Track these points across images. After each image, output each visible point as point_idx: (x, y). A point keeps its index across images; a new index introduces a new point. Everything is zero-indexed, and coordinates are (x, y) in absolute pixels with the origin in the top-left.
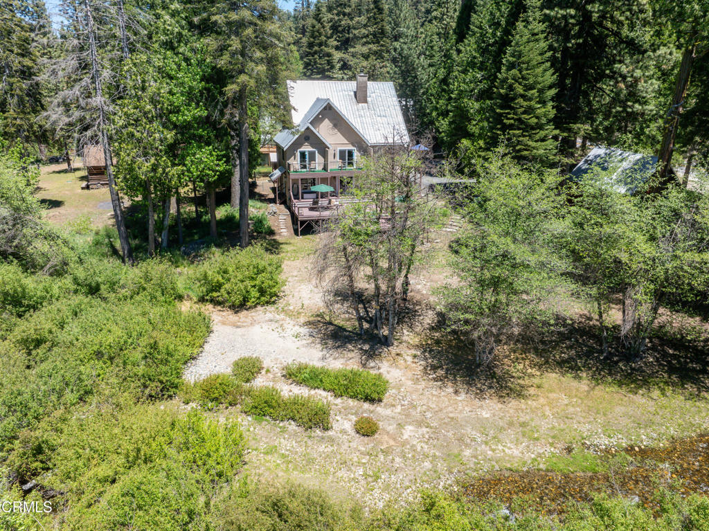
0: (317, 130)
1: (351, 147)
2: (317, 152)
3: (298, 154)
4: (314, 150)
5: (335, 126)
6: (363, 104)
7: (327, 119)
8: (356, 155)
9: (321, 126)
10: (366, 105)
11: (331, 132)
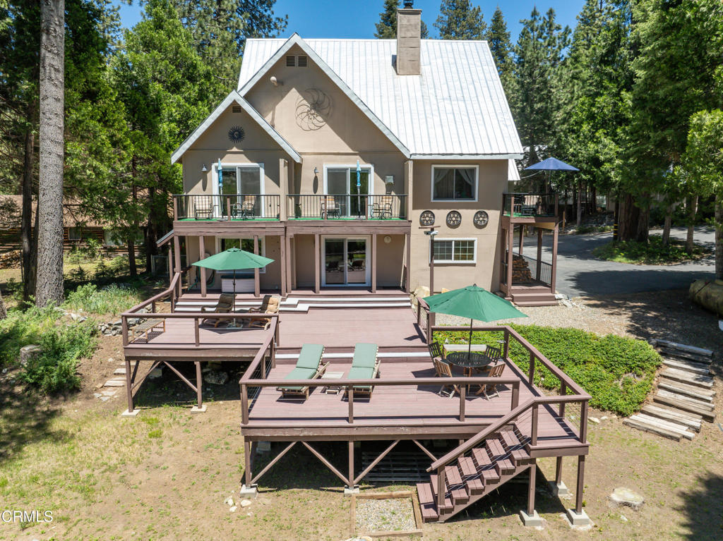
0: (269, 118)
1: (359, 164)
2: (262, 171)
3: (214, 179)
4: (256, 165)
5: (317, 107)
6: (410, 77)
7: (294, 90)
8: (376, 185)
9: (277, 107)
10: (416, 78)
11: (306, 122)
